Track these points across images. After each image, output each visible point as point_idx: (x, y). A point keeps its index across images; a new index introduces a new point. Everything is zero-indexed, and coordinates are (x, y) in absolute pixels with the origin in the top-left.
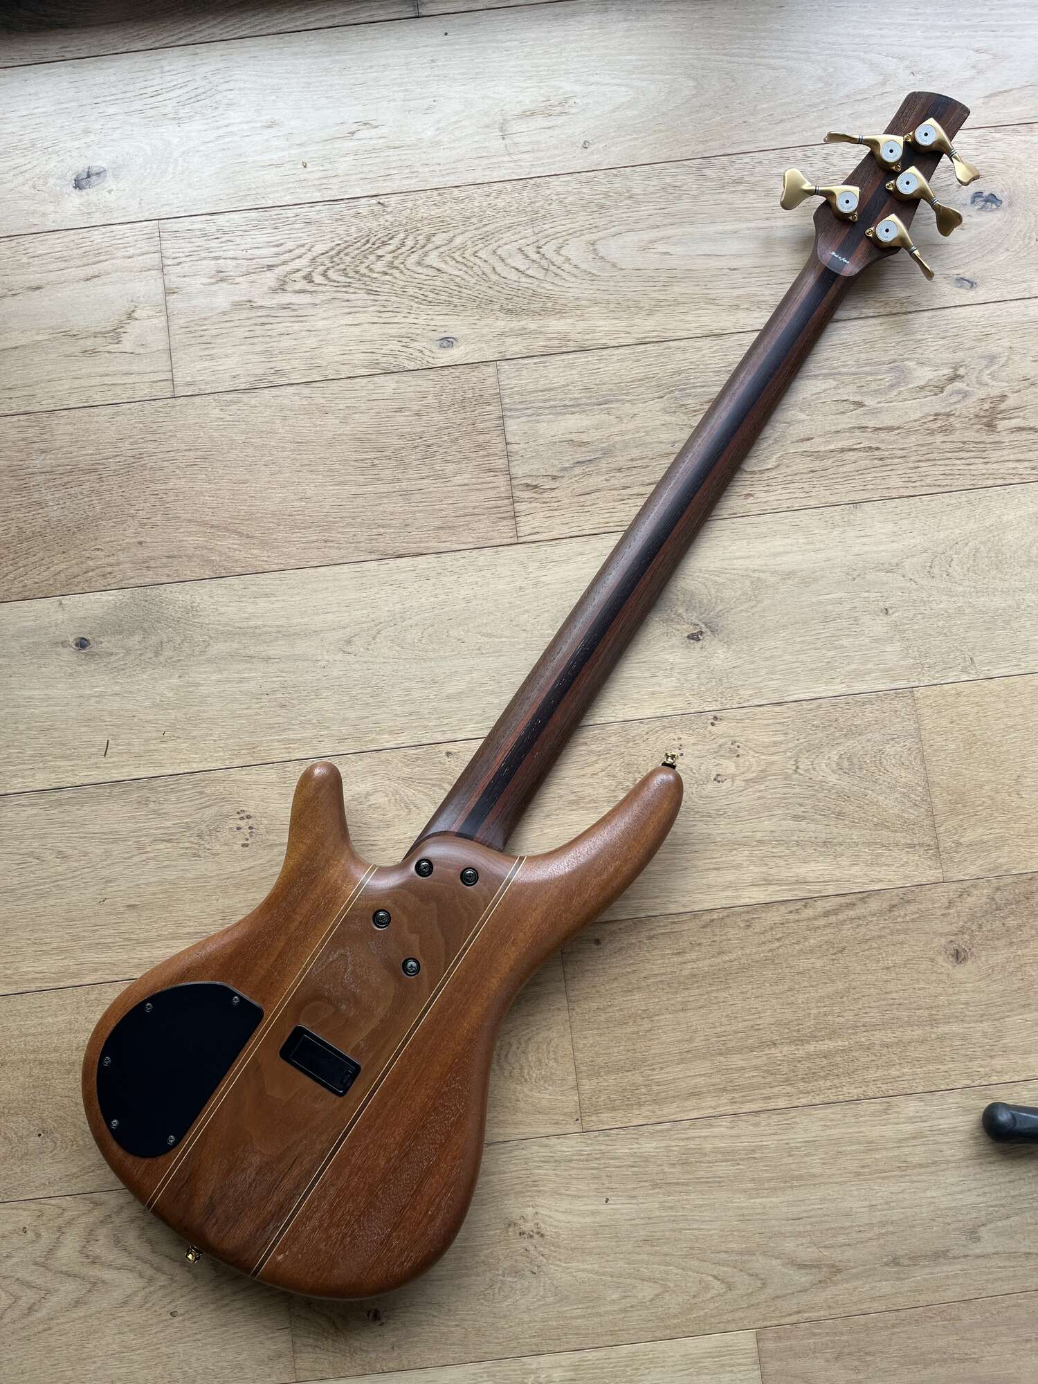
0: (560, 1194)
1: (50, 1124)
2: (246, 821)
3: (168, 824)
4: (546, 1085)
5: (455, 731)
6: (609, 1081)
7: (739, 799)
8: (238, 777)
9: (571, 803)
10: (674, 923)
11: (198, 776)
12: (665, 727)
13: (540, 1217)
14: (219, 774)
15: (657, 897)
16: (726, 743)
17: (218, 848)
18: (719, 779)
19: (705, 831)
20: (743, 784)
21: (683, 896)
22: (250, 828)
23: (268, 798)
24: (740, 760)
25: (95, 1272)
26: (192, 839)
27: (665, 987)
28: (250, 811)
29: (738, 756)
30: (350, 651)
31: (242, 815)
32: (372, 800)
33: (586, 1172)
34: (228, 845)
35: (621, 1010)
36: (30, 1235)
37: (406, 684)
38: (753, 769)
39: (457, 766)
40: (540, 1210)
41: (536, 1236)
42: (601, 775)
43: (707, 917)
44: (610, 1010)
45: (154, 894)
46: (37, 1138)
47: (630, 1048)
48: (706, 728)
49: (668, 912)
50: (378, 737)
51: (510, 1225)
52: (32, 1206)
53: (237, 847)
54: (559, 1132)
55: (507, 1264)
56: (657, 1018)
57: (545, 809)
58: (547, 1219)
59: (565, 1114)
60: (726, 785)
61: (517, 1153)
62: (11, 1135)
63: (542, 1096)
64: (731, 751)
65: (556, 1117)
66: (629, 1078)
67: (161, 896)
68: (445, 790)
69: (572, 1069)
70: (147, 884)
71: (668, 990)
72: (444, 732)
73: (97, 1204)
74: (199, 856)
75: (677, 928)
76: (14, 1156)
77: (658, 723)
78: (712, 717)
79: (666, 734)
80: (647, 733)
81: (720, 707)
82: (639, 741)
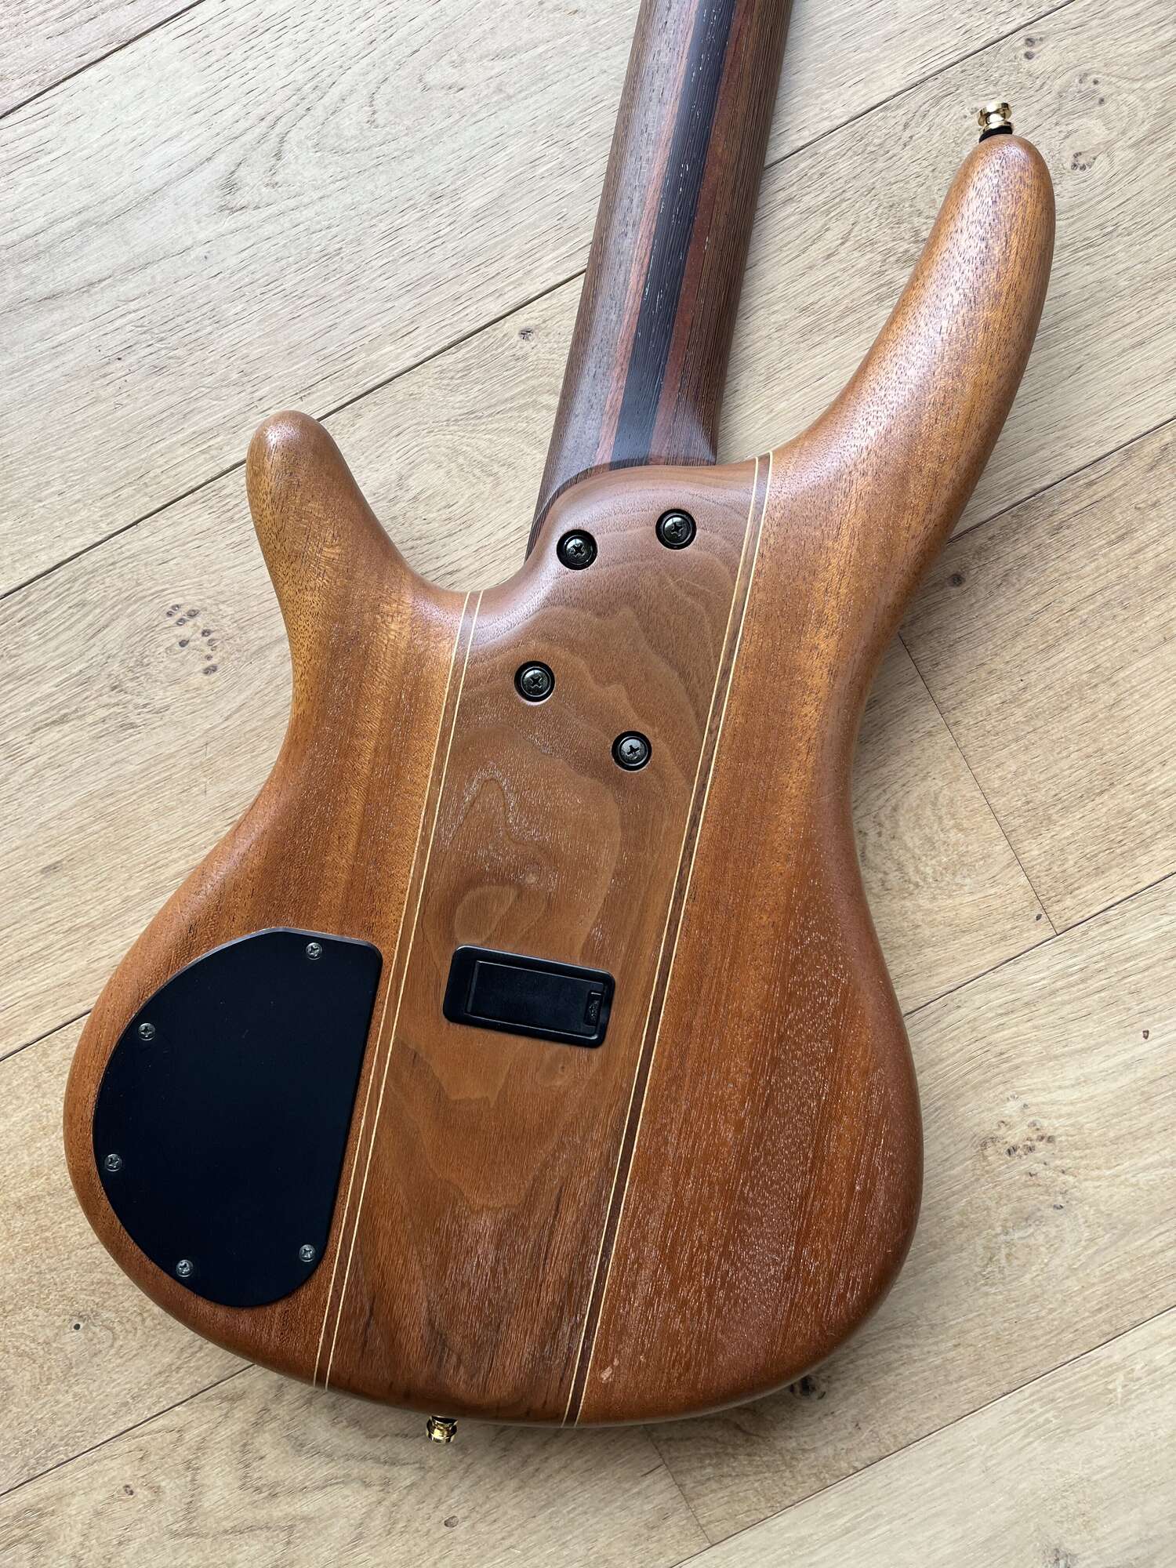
0: (1056, 1057)
1: (85, 1301)
2: (191, 623)
3: (46, 688)
4: (958, 879)
5: (519, 284)
6: (1070, 827)
7: (1136, 187)
8: (136, 547)
9: (805, 333)
10: (1091, 484)
11: (61, 575)
12: (937, 100)
13: (1034, 1109)
14: (96, 555)
15: (1042, 447)
16: (1069, 85)
17: (161, 696)
18: (1082, 161)
19: (1091, 278)
20: (1130, 154)
21: (1093, 424)
22: (205, 633)
23: (212, 563)
24: (1110, 107)
25: (281, 1509)
26: (105, 699)
27: (1117, 610)
28: (191, 601)
29: (1102, 101)
30: (243, 202)
31: (178, 615)
32: (414, 484)
33: (1088, 1001)
34: (176, 682)
35: (1049, 687)
36: (142, 1494)
37: (383, 226)
38: (1141, 115)
39: (552, 351)
40: (1028, 1099)
41: (1040, 1145)
42: (843, 252)
43: (1153, 446)
44: (1027, 696)
45: (81, 829)
46: (75, 1333)
47: (1090, 750)
48: (1018, 70)
49: (1072, 468)
50: (374, 357)
51: (984, 1145)
52: (122, 1446)
53: (199, 679)
54: (1013, 952)
55: (1005, 1211)
56: (1122, 675)
57: (761, 367)
58: (1047, 1108)
59: (1013, 916)
60: (1101, 166)
61: (950, 1019)
62: (27, 1346)
63: (958, 901)
64: (1085, 96)
65: (998, 928)
66: (1107, 804)
67: (96, 828)
68: (548, 407)
69: (996, 831)
70: (60, 817)
71: (1125, 614)
72: (499, 294)
73: (234, 1398)
74: (132, 726)
75: (1100, 490)
76: (49, 1379)
77: (921, 96)
78: (1022, 42)
79: (944, 113)
80: (906, 126)
81: (1030, 16)
82: (897, 149)
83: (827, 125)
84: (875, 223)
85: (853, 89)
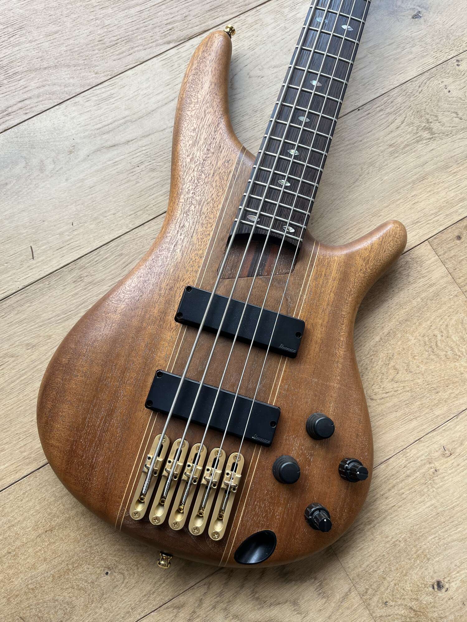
12: (429, 78)
14: (127, 236)
46: (106, 577)
48: (455, 69)
62: (83, 584)
73: (179, 607)
76: (93, 601)
77: (423, 77)
78: (455, 61)
79: (432, 83)
80: (419, 87)
81: (456, 53)
82: (417, 94)
83: (392, 87)
84: (413, 117)
85: (400, 76)
